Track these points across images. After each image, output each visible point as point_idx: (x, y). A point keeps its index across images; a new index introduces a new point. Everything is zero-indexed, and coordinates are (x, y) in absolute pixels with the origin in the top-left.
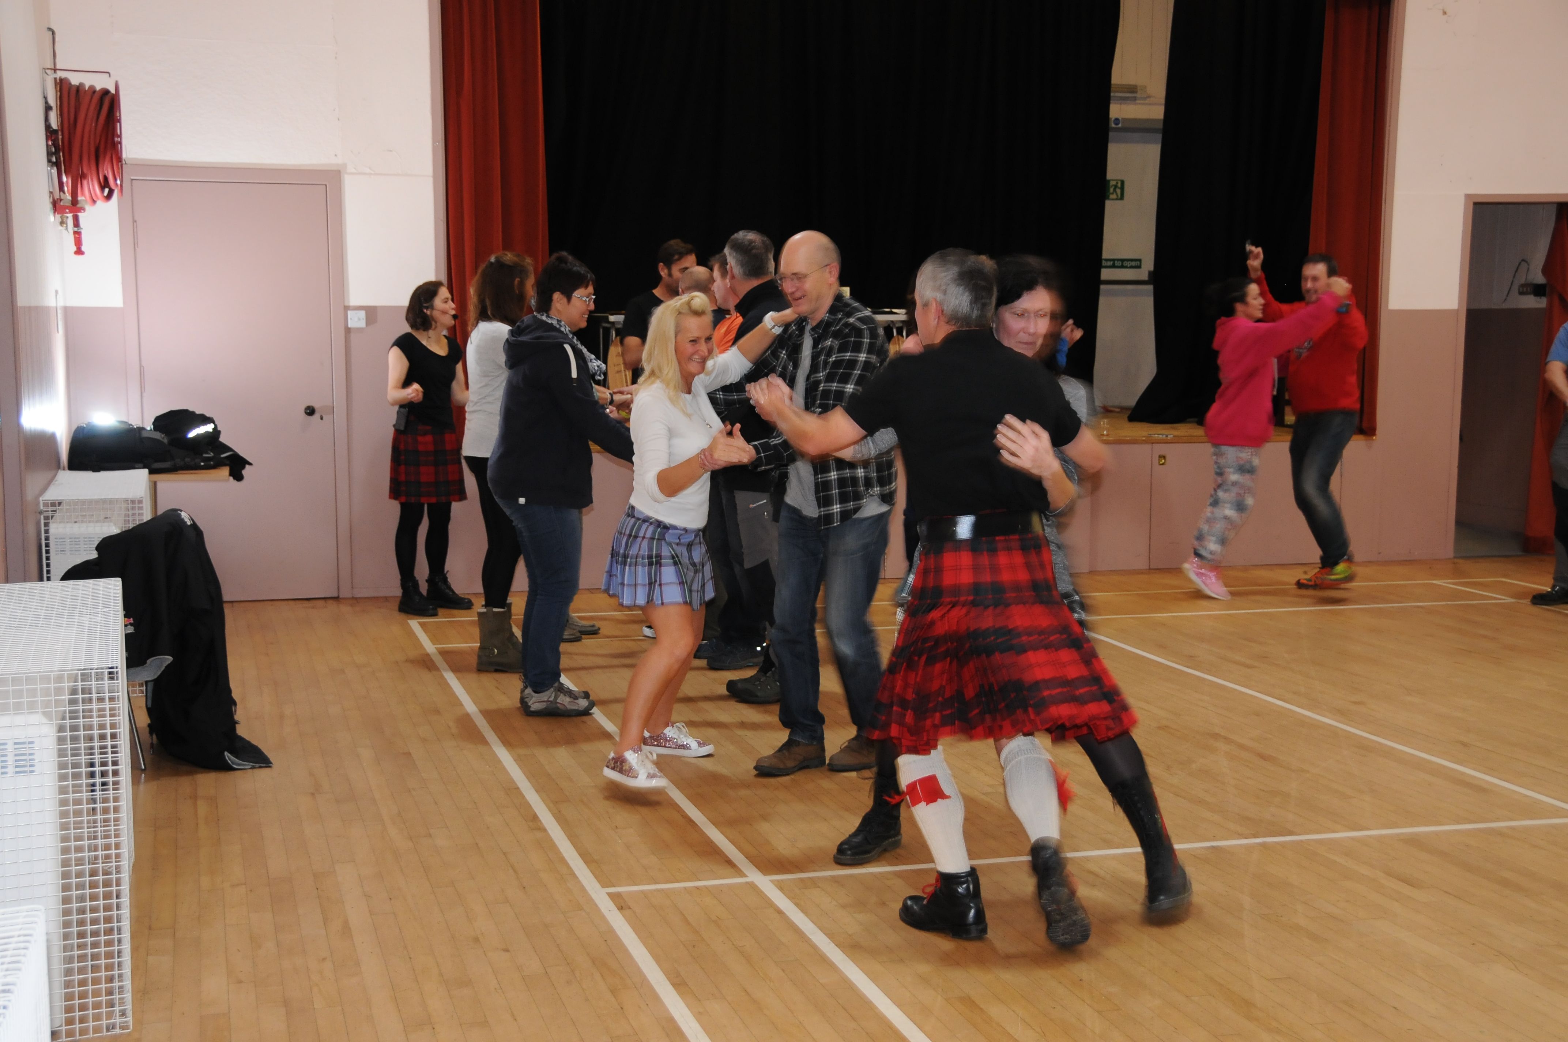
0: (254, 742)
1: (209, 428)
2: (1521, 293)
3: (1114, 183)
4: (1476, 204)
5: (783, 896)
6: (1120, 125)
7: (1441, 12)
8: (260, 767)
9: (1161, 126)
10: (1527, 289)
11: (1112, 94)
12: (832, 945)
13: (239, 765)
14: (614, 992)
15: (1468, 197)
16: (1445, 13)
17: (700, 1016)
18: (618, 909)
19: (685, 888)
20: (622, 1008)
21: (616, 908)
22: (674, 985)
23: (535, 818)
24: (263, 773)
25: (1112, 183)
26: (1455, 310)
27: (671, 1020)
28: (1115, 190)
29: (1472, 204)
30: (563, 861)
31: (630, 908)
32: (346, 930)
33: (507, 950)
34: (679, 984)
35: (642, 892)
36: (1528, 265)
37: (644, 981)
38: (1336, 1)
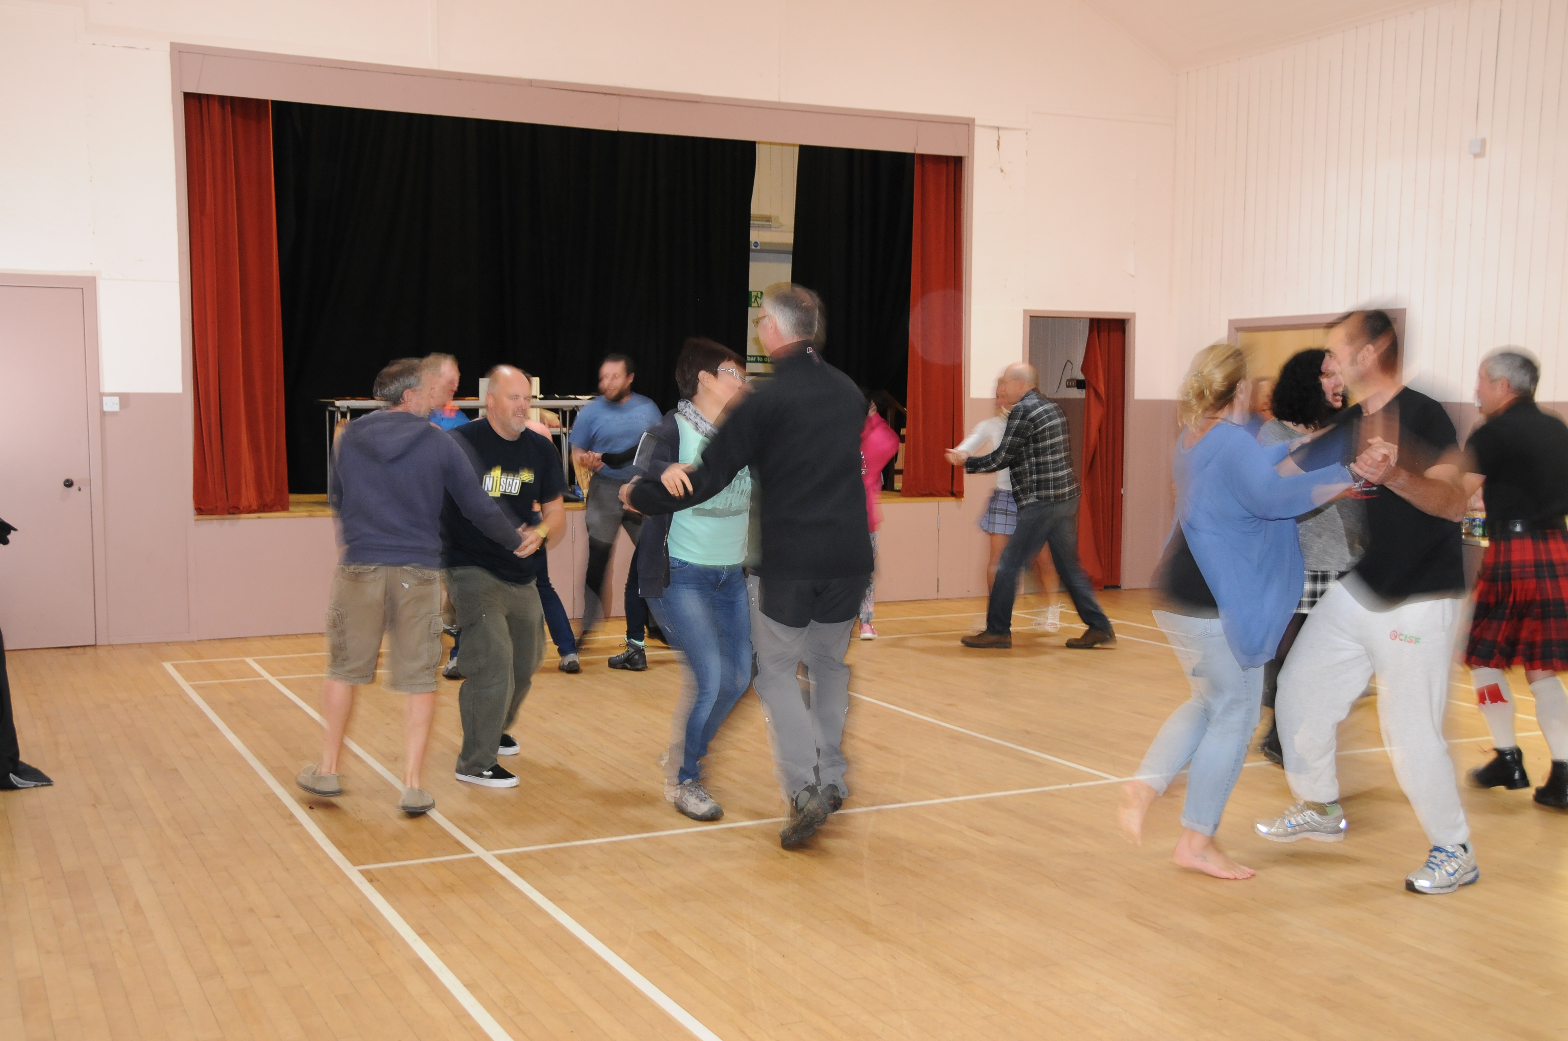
0: (34, 765)
2: (1068, 386)
4: (1031, 317)
5: (504, 866)
6: (759, 248)
7: (1000, 170)
8: (43, 785)
9: (791, 249)
10: (1072, 383)
11: (751, 222)
12: (546, 899)
13: (23, 784)
14: (370, 942)
15: (1025, 311)
16: (1002, 171)
17: (443, 956)
18: (369, 881)
19: (423, 864)
20: (378, 954)
21: (366, 881)
22: (420, 935)
23: (291, 816)
24: (45, 791)
25: (753, 294)
27: (420, 961)
29: (1029, 317)
30: (318, 847)
31: (378, 880)
32: (137, 907)
33: (278, 917)
34: (424, 934)
35: (387, 868)
36: (1072, 364)
37: (395, 934)
38: (922, 156)
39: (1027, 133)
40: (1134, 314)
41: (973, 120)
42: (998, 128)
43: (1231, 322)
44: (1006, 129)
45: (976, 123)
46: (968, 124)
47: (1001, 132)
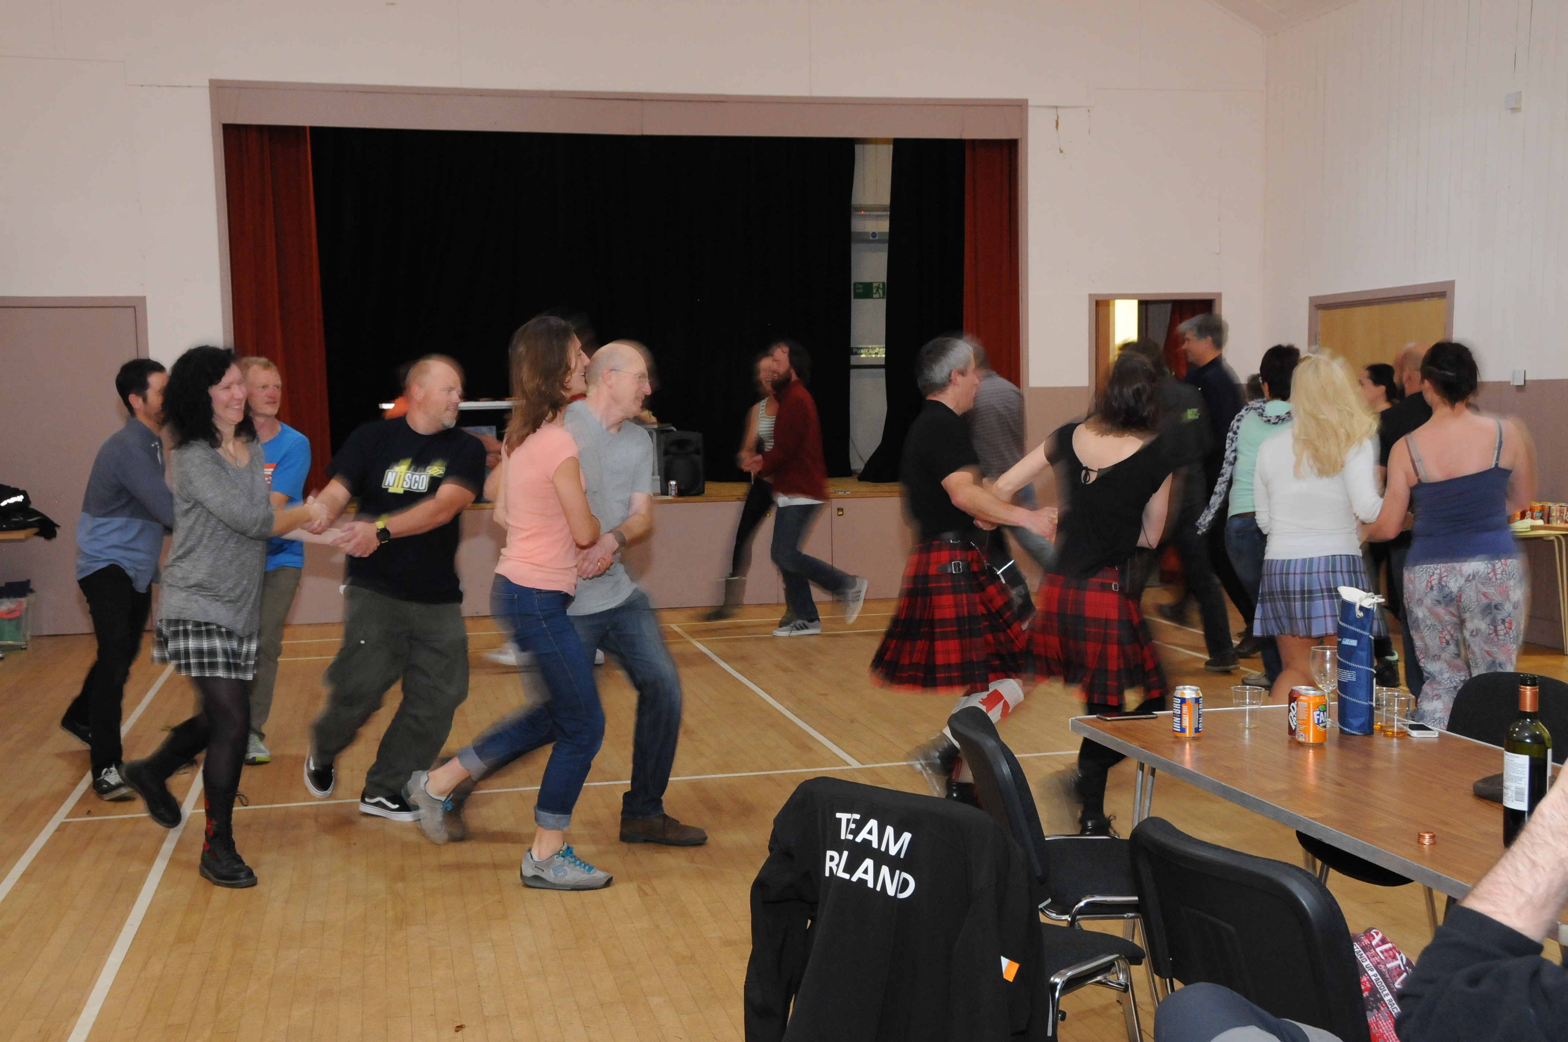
1: (20, 498)
3: (877, 285)
4: (1098, 302)
6: (877, 238)
7: (1059, 151)
15: (1090, 296)
16: (1061, 152)
25: (875, 285)
26: (1086, 387)
28: (877, 290)
29: (1094, 302)
38: (973, 142)
39: (1089, 111)
40: (1220, 295)
41: (1027, 101)
42: (1056, 107)
43: (1312, 299)
44: (1065, 107)
45: (1030, 103)
46: (1020, 107)
47: (1060, 111)
